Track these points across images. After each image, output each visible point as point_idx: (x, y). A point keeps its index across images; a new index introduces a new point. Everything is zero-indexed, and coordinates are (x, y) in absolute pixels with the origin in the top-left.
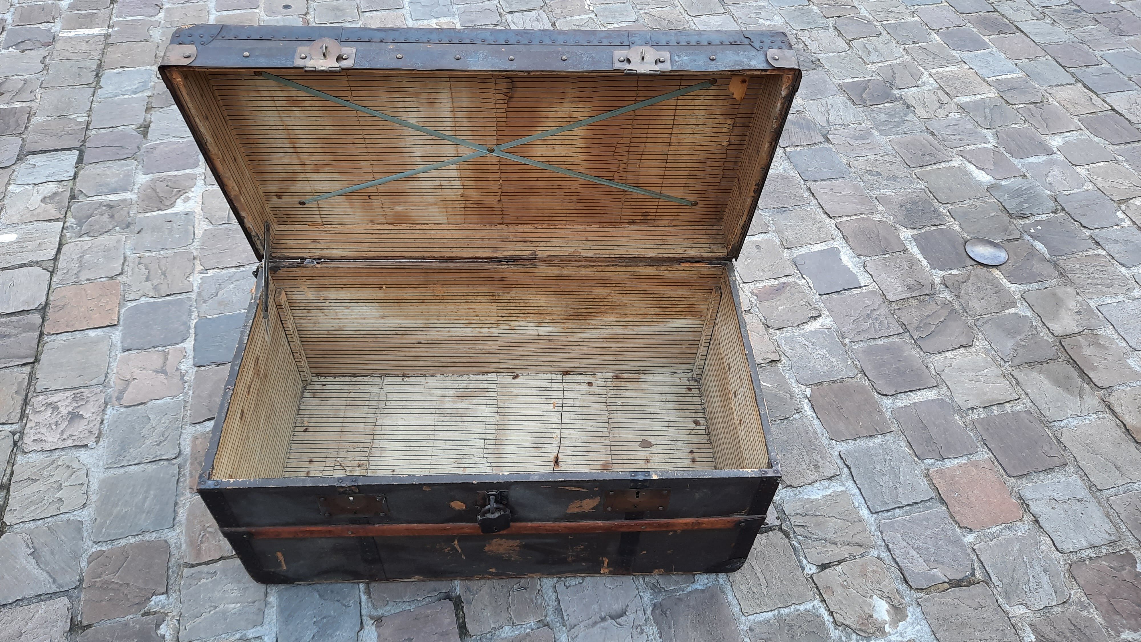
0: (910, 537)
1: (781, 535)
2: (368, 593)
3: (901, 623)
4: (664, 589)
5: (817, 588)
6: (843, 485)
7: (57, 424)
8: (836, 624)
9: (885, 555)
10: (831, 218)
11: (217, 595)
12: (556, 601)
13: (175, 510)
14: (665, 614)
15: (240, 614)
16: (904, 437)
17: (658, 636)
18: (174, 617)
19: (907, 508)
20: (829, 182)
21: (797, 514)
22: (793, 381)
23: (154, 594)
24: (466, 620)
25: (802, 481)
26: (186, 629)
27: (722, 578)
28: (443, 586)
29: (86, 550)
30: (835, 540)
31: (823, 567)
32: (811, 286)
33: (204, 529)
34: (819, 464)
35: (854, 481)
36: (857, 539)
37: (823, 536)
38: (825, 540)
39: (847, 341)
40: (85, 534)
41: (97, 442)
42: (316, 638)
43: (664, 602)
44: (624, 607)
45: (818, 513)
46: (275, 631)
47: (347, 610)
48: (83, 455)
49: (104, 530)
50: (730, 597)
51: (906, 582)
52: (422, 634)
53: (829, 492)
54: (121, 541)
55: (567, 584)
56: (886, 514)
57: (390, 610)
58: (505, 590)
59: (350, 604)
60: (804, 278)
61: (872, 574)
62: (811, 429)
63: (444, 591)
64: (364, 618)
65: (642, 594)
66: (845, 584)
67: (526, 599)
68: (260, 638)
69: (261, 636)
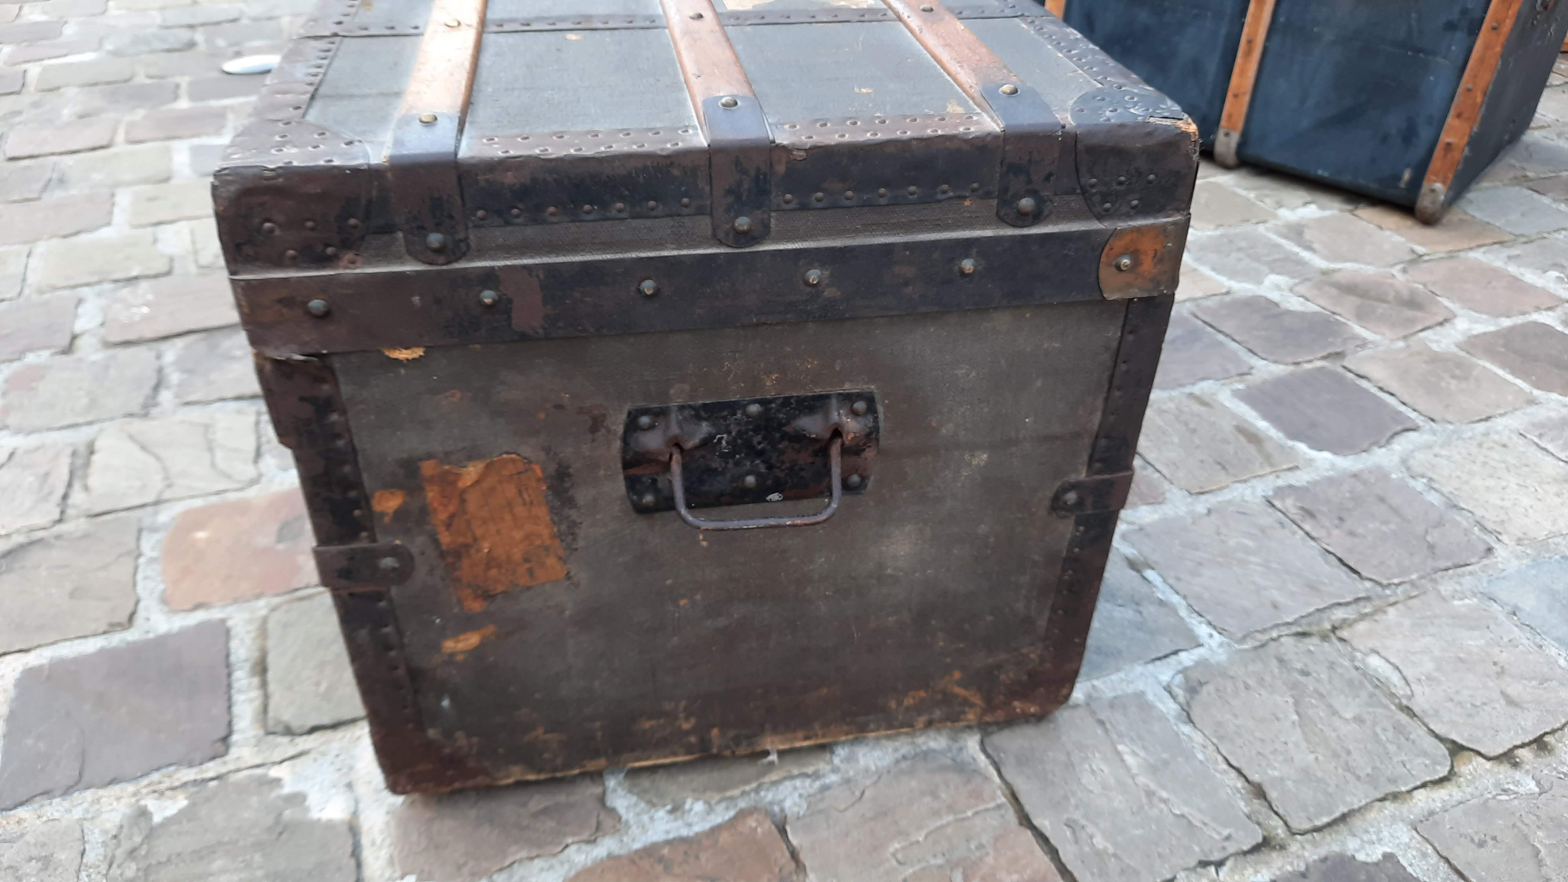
68: (1168, 689)
69: (1165, 688)
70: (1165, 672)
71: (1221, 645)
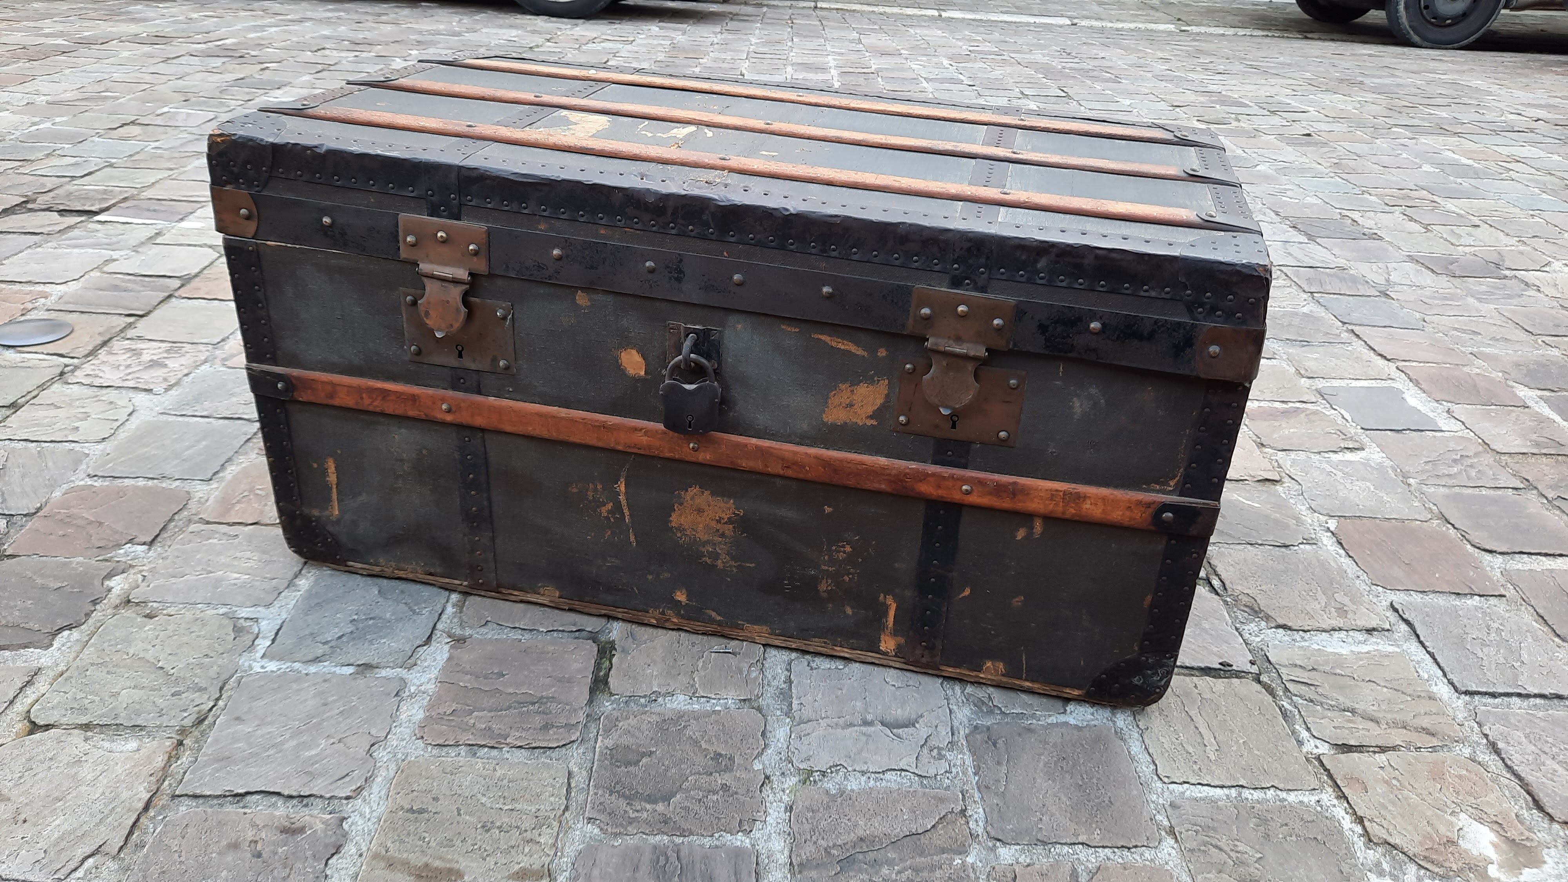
0: (1547, 742)
1: (1258, 687)
2: (460, 606)
3: (1526, 871)
4: (1000, 709)
5: (1330, 776)
6: (1398, 646)
7: (129, 366)
8: (1370, 840)
9: (1487, 759)
10: (1389, 360)
11: (223, 559)
12: (785, 682)
13: (223, 465)
14: (995, 744)
15: (241, 587)
16: (1530, 608)
17: (971, 771)
18: (141, 571)
19: (1538, 701)
20: (1388, 329)
21: (1296, 666)
22: (1303, 508)
23: (131, 541)
24: (611, 672)
25: (1307, 624)
26: (149, 586)
27: (1122, 720)
28: (591, 624)
29: (73, 481)
30: (1373, 713)
31: (1345, 748)
32: (1347, 416)
33: (251, 490)
34: (1345, 608)
35: (1421, 643)
36: (1425, 722)
37: (1349, 704)
38: (1353, 711)
39: (1411, 481)
40: (84, 466)
41: (167, 390)
42: (344, 639)
43: (995, 727)
44: (914, 716)
45: (1338, 671)
46: (284, 617)
47: (415, 617)
48: (140, 399)
49: (110, 465)
50: (1136, 748)
51: (1540, 807)
52: (526, 673)
53: (1365, 648)
54: (126, 480)
55: (814, 665)
56: (1490, 700)
57: (486, 633)
58: (696, 649)
59: (424, 612)
60: (1335, 410)
61: (1456, 780)
62: (1332, 563)
63: (589, 629)
64: (438, 633)
65: (955, 708)
66: (1394, 782)
67: (730, 667)
68: (256, 620)
69: (257, 619)
70: (267, 626)
71: (251, 667)
